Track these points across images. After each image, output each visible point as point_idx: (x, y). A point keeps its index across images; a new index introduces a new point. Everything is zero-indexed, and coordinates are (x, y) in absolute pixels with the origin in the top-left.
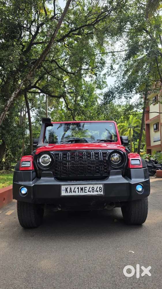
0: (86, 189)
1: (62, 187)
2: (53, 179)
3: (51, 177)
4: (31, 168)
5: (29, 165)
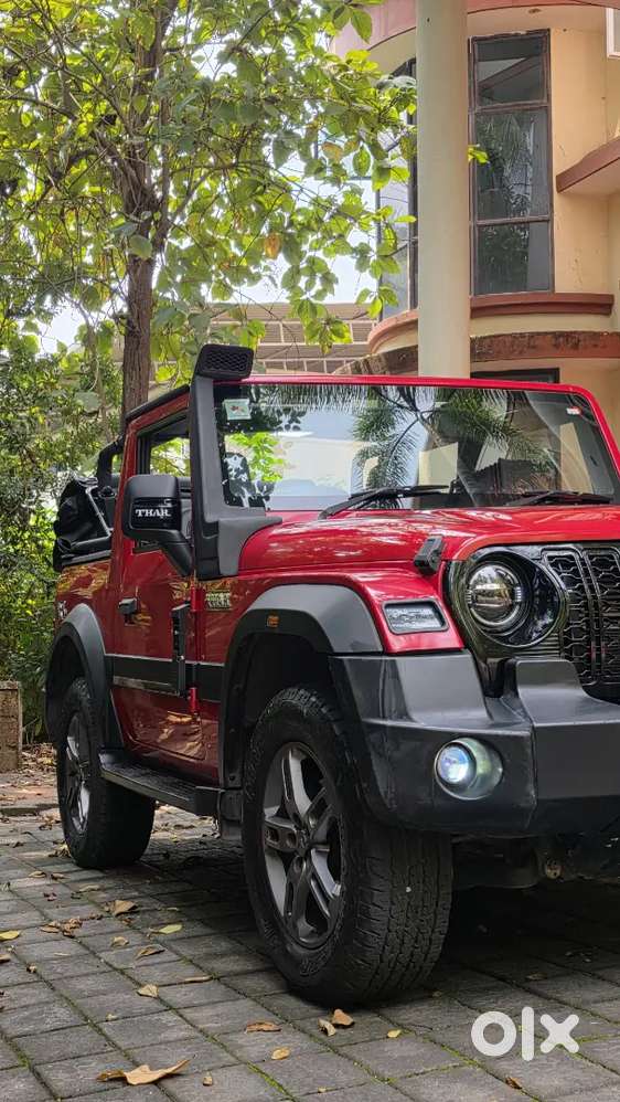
2: (582, 693)
3: (571, 684)
4: (450, 639)
5: (435, 624)
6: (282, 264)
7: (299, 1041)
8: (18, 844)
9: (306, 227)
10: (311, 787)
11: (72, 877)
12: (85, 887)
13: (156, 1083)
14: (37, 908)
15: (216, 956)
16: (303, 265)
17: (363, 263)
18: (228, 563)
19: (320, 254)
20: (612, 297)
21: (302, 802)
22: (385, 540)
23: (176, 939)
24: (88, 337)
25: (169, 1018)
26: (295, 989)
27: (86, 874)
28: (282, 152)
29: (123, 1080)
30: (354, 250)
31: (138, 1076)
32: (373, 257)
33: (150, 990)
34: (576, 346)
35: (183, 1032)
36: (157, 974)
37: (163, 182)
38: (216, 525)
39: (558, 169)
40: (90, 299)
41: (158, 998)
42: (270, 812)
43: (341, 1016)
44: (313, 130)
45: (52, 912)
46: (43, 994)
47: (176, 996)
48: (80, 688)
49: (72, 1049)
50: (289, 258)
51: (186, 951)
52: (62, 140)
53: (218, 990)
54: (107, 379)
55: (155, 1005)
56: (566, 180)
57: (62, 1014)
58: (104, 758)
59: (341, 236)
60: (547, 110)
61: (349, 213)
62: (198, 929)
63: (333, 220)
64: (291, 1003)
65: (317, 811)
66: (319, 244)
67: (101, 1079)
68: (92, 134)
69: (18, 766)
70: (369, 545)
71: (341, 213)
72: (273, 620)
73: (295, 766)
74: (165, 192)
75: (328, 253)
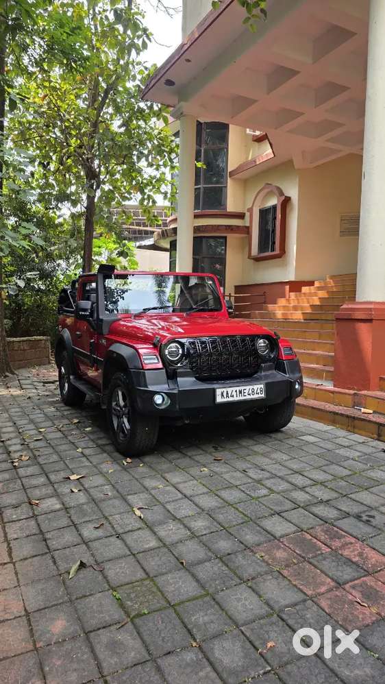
0: (245, 391)
1: (217, 390)
2: (194, 379)
3: (191, 377)
4: (160, 365)
5: (156, 361)
6: (139, 196)
7: (117, 467)
8: (47, 395)
9: (147, 185)
10: (124, 399)
11: (63, 409)
12: (66, 413)
13: (78, 479)
14: (51, 420)
15: (101, 438)
16: (146, 197)
17: (165, 197)
18: (105, 330)
19: (151, 193)
20: (245, 214)
21: (122, 403)
22: (149, 334)
23: (90, 432)
24: (73, 216)
25: (84, 459)
26: (118, 451)
27: (67, 408)
28: (139, 159)
29: (69, 478)
30: (163, 193)
31: (73, 477)
32: (169, 196)
33: (80, 450)
34: (232, 230)
35: (88, 464)
36: (83, 444)
37: (99, 166)
38: (102, 320)
39: (229, 170)
40: (74, 203)
41: (82, 453)
42: (114, 404)
43: (129, 460)
44: (150, 152)
45: (56, 422)
46: (51, 450)
47: (87, 452)
48: (65, 353)
49: (57, 469)
50: (141, 193)
51: (92, 437)
52: (65, 154)
53: (99, 450)
54: (79, 232)
55: (80, 455)
56: (232, 174)
57: (55, 457)
58: (71, 377)
59: (158, 188)
60: (227, 149)
61: (161, 180)
62: (95, 429)
63: (157, 182)
64: (117, 455)
65: (125, 406)
66: (151, 190)
67: (64, 478)
68: (75, 151)
69: (49, 363)
70: (145, 334)
71: (158, 181)
72: (115, 355)
73: (120, 393)
74: (100, 170)
75: (154, 193)
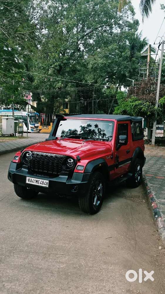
0: (39, 181)
1: (27, 177)
3: (27, 169)
